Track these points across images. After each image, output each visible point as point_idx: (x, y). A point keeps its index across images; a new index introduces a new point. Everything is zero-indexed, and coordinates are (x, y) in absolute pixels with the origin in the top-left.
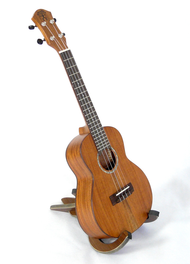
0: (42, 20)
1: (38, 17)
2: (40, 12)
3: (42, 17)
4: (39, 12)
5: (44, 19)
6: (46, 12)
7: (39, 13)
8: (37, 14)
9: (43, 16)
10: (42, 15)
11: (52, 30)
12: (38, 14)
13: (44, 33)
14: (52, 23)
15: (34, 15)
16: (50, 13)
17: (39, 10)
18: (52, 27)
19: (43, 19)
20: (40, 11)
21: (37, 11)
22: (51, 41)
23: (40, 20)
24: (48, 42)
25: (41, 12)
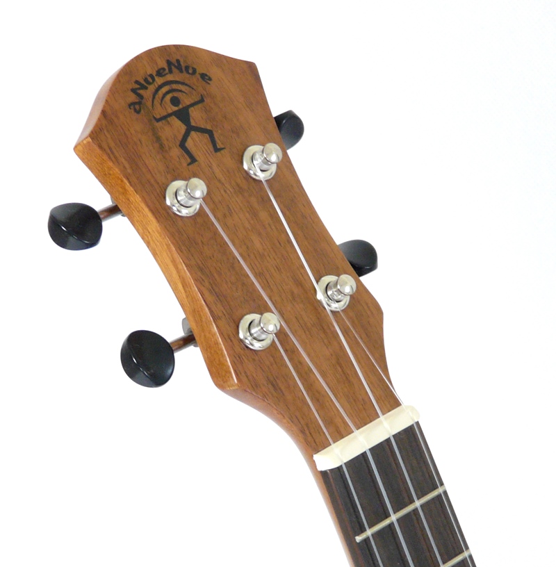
0: (176, 152)
1: (135, 126)
2: (159, 81)
3: (178, 126)
4: (149, 80)
5: (190, 143)
6: (215, 72)
7: (147, 94)
8: (132, 98)
9: (183, 115)
10: (175, 101)
11: (257, 243)
12: (137, 106)
13: (185, 285)
14: (262, 176)
15: (104, 113)
16: (248, 73)
17: (150, 54)
18: (263, 215)
19: (182, 145)
20: (160, 73)
21: (128, 70)
22: (242, 352)
23: (153, 161)
24: (222, 364)
25: (169, 77)
